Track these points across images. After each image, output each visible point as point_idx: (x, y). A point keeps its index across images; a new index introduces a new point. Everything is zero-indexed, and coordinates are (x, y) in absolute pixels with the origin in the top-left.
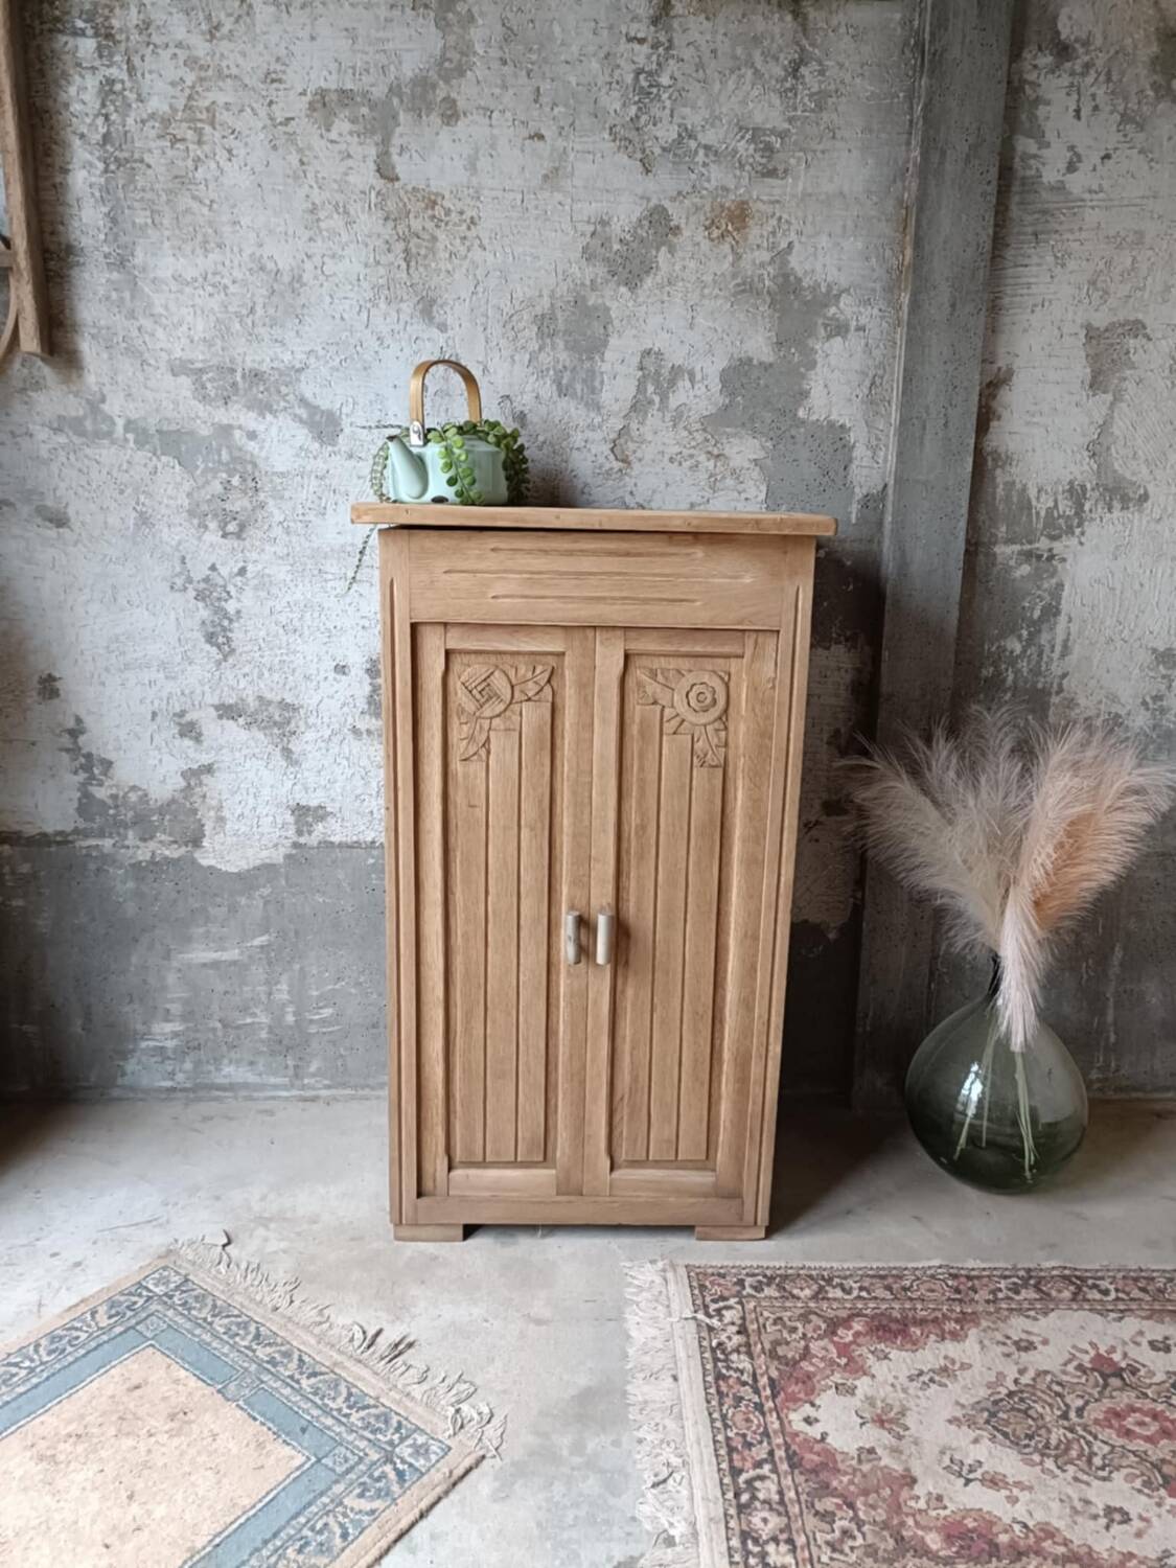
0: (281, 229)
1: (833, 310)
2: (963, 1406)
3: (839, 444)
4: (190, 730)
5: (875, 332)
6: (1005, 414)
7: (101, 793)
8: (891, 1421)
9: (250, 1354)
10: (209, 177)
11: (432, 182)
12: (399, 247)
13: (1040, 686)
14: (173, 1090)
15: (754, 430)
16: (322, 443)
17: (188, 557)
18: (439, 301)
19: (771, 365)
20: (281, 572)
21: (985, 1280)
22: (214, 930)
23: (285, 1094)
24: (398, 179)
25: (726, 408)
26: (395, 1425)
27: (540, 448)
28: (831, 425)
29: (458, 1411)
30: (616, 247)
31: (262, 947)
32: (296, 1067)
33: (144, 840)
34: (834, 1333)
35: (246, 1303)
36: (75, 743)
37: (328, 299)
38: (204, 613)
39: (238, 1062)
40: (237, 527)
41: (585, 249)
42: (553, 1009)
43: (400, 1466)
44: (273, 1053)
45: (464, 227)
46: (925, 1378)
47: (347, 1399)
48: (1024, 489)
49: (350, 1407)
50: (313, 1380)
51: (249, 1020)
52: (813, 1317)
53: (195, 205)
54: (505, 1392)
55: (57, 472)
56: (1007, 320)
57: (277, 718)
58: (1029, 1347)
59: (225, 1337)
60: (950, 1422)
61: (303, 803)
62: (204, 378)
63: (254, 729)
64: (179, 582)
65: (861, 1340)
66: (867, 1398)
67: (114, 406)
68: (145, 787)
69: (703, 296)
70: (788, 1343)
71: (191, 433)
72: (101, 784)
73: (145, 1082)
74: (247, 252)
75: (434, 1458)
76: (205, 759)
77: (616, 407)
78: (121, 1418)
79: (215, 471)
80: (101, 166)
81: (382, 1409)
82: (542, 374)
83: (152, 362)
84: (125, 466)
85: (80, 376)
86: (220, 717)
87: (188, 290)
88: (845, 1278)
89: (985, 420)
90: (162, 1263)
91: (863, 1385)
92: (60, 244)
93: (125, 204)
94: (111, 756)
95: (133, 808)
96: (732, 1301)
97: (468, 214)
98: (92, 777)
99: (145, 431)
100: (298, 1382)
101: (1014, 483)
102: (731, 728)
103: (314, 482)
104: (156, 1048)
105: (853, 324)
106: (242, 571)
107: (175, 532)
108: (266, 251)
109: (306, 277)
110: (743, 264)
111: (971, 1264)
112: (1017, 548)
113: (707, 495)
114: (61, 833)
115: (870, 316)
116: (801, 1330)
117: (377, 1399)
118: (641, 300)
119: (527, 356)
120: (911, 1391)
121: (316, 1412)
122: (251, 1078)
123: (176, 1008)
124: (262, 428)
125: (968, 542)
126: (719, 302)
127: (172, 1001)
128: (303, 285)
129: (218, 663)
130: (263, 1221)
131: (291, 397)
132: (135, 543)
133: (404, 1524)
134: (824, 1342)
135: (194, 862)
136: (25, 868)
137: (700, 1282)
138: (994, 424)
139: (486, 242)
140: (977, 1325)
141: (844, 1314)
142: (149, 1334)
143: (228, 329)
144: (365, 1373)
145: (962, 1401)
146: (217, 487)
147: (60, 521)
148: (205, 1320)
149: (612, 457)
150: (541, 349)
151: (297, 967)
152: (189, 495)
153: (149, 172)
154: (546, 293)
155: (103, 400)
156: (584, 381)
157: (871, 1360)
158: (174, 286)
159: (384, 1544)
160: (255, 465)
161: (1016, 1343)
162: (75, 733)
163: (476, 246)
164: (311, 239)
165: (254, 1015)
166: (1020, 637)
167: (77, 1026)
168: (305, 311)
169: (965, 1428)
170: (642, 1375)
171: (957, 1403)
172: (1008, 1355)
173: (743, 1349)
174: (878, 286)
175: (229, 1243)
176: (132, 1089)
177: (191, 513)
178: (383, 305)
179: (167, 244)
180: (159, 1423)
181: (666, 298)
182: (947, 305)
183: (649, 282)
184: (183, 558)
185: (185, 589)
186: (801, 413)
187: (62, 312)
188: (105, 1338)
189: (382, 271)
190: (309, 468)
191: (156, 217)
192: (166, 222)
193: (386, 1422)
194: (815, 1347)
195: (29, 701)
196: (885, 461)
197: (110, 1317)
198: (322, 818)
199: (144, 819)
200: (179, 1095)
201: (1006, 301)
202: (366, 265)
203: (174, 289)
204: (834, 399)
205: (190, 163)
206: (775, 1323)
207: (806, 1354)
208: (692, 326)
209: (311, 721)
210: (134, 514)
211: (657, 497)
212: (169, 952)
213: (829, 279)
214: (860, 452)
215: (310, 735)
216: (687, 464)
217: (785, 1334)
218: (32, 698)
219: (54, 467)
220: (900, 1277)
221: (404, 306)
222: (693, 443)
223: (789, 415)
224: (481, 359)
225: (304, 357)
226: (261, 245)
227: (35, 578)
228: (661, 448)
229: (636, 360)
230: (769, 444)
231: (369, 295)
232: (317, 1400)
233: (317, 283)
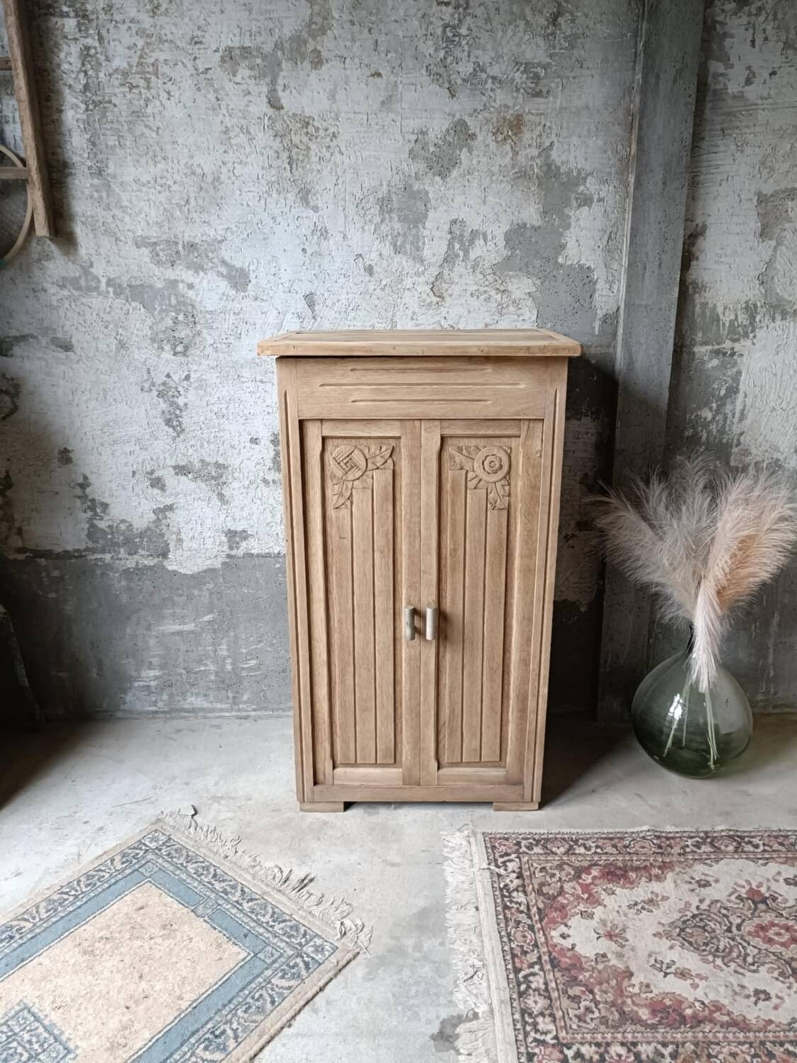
0: (205, 145)
1: (582, 188)
2: (663, 925)
3: (587, 280)
4: (157, 483)
5: (611, 202)
6: (702, 257)
7: (102, 525)
8: (616, 935)
9: (211, 887)
10: (156, 111)
11: (306, 110)
12: (285, 155)
13: (724, 441)
14: (156, 712)
15: (528, 272)
16: (237, 290)
17: (152, 369)
18: (313, 191)
19: (539, 227)
20: (212, 377)
21: (678, 840)
22: (178, 611)
23: (227, 714)
24: (282, 108)
25: (508, 258)
26: (302, 932)
27: (383, 290)
28: (581, 267)
29: (342, 924)
30: (432, 149)
31: (209, 622)
32: (234, 697)
33: (130, 554)
34: (579, 877)
35: (208, 853)
36: (84, 492)
37: (238, 193)
38: (163, 406)
39: (197, 694)
40: (183, 348)
41: (411, 152)
42: (398, 667)
43: (306, 959)
44: (218, 689)
45: (328, 139)
46: (639, 907)
47: (272, 916)
48: (715, 307)
49: (274, 921)
50: (250, 904)
51: (203, 668)
52: (565, 866)
53: (147, 131)
54: (371, 911)
55: (63, 315)
56: (702, 191)
57: (214, 474)
58: (706, 884)
59: (195, 876)
60: (655, 935)
61: (232, 529)
62: (158, 248)
63: (199, 481)
64: (146, 386)
65: (597, 882)
66: (601, 920)
67: (99, 270)
68: (129, 520)
69: (492, 182)
70: (549, 885)
71: (151, 287)
72: (102, 519)
73: (138, 707)
75: (327, 954)
76: (168, 502)
77: (433, 260)
78: (133, 928)
79: (167, 311)
80: (83, 106)
81: (294, 922)
82: (383, 239)
83: (123, 239)
84: (108, 310)
85: (76, 250)
86: (177, 474)
87: (144, 189)
88: (587, 840)
89: (687, 259)
90: (154, 827)
91: (599, 912)
92: (58, 161)
93: (100, 132)
94: (107, 500)
95: (123, 534)
96: (513, 856)
97: (332, 130)
98: (96, 514)
99: (120, 285)
100: (241, 905)
101: (707, 303)
102: (513, 484)
103: (233, 317)
104: (144, 686)
105: (596, 197)
106: (187, 378)
107: (143, 353)
108: (196, 161)
109: (223, 178)
110: (519, 157)
111: (669, 828)
112: (710, 347)
113: (496, 318)
114: (77, 551)
115: (607, 191)
116: (558, 875)
117: (291, 916)
118: (449, 185)
119: (373, 227)
120: (630, 916)
121: (253, 924)
122: (206, 705)
123: (156, 661)
124: (197, 281)
125: (675, 344)
126: (503, 185)
127: (153, 657)
128: (221, 183)
129: (174, 439)
130: (217, 799)
131: (216, 260)
132: (117, 361)
133: (309, 995)
134: (573, 884)
135: (163, 567)
136: (56, 573)
137: (492, 843)
138: (694, 263)
139: (343, 149)
140: (673, 870)
141: (586, 864)
142: (147, 874)
143: (172, 215)
144: (283, 898)
145: (663, 921)
146: (170, 323)
147: (67, 347)
148: (182, 864)
149: (431, 294)
150: (382, 221)
151: (232, 634)
152: (151, 328)
153: (116, 109)
154: (384, 183)
155: (91, 265)
156: (412, 243)
157: (604, 896)
158: (135, 187)
159: (297, 1007)
160: (193, 306)
161: (698, 882)
162: (84, 485)
163: (337, 153)
164: (225, 152)
165: (206, 665)
166: (711, 409)
167: (94, 673)
168: (223, 201)
169: (664, 939)
170: (456, 907)
171: (660, 923)
172: (693, 890)
173: (521, 889)
174: (613, 170)
175: (196, 813)
176: (130, 712)
177: (153, 340)
178: (275, 195)
179: (129, 158)
180: (156, 931)
181: (466, 184)
182: (660, 183)
183: (455, 173)
184: (149, 370)
185: (151, 390)
186: (560, 260)
187: (62, 207)
188: (120, 876)
189: (274, 172)
190: (229, 308)
191: (121, 140)
192: (128, 143)
193: (297, 930)
194: (567, 887)
195: (53, 466)
196: (619, 291)
197: (123, 863)
198: (245, 538)
199: (131, 541)
200: (162, 715)
201: (702, 177)
202: (263, 168)
203: (135, 189)
204: (583, 250)
205: (142, 102)
206: (541, 872)
207: (561, 892)
208: (485, 202)
209: (236, 475)
210: (115, 341)
211: (462, 320)
212: (150, 625)
213: (579, 166)
214: (601, 285)
215: (236, 484)
216: (482, 297)
217: (548, 879)
218: (55, 464)
219: (62, 312)
220: (622, 839)
221: (289, 195)
222: (487, 283)
223: (552, 261)
224: (341, 229)
225: (223, 232)
226: (192, 157)
227: (53, 385)
228: (465, 287)
229: (446, 227)
230: (538, 282)
231: (265, 188)
232: (253, 916)
233: (230, 181)
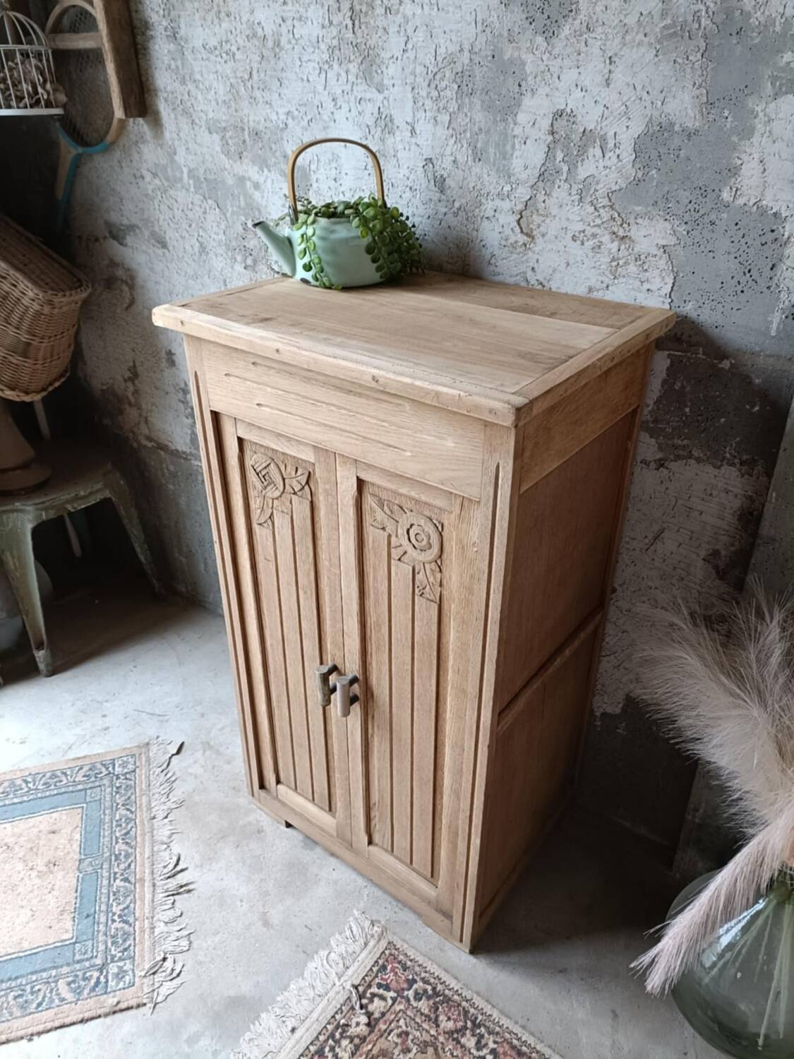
3: (770, 236)
9: (114, 842)
15: (668, 211)
17: (228, 280)
18: (378, 61)
19: (697, 132)
25: (638, 182)
26: (127, 945)
27: (456, 214)
28: (762, 211)
29: (164, 959)
35: (144, 805)
36: (185, 398)
37: (298, 62)
40: (250, 262)
43: (102, 978)
47: (124, 909)
49: (120, 916)
50: (122, 884)
54: (201, 963)
55: (157, 207)
59: (115, 823)
62: (227, 135)
67: (181, 158)
69: (624, 44)
71: (223, 182)
74: (244, 20)
75: (121, 985)
77: (524, 176)
78: (31, 849)
79: (237, 214)
81: (131, 929)
82: (457, 136)
83: (197, 121)
85: (162, 132)
87: (212, 57)
90: (136, 751)
92: (141, 20)
96: (392, 994)
98: (194, 422)
99: (198, 178)
100: (115, 879)
107: (219, 261)
108: (257, 18)
109: (284, 41)
113: (607, 281)
114: (184, 453)
117: (136, 920)
118: (557, 51)
119: (448, 118)
121: (104, 907)
124: (261, 180)
126: (643, 50)
128: (281, 49)
130: (207, 746)
131: (278, 154)
132: (200, 265)
133: (68, 1021)
136: (172, 468)
137: (389, 960)
142: (88, 799)
143: (237, 93)
144: (148, 896)
146: (240, 228)
147: (164, 245)
148: (118, 804)
149: (517, 229)
150: (460, 108)
152: (225, 232)
154: (467, 47)
155: (175, 153)
156: (497, 145)
158: (205, 54)
159: (49, 1025)
160: (260, 212)
162: (185, 391)
168: (284, 74)
170: (278, 1011)
173: (357, 1041)
177: (227, 247)
178: (336, 66)
180: (41, 863)
181: (583, 49)
183: (566, 31)
184: (225, 281)
186: (726, 195)
187: (148, 79)
188: (70, 789)
189: (334, 31)
193: (125, 941)
197: (84, 776)
202: (323, 27)
203: (205, 57)
204: (769, 179)
206: (399, 1036)
208: (608, 83)
210: (197, 244)
211: (557, 276)
216: (589, 244)
218: (164, 364)
219: (156, 202)
221: (351, 66)
222: (598, 221)
223: (711, 196)
224: (410, 120)
225: (285, 117)
226: (252, 12)
227: (156, 283)
228: (565, 224)
229: (545, 124)
230: (682, 229)
231: (326, 56)
232: (112, 898)
233: (290, 46)
